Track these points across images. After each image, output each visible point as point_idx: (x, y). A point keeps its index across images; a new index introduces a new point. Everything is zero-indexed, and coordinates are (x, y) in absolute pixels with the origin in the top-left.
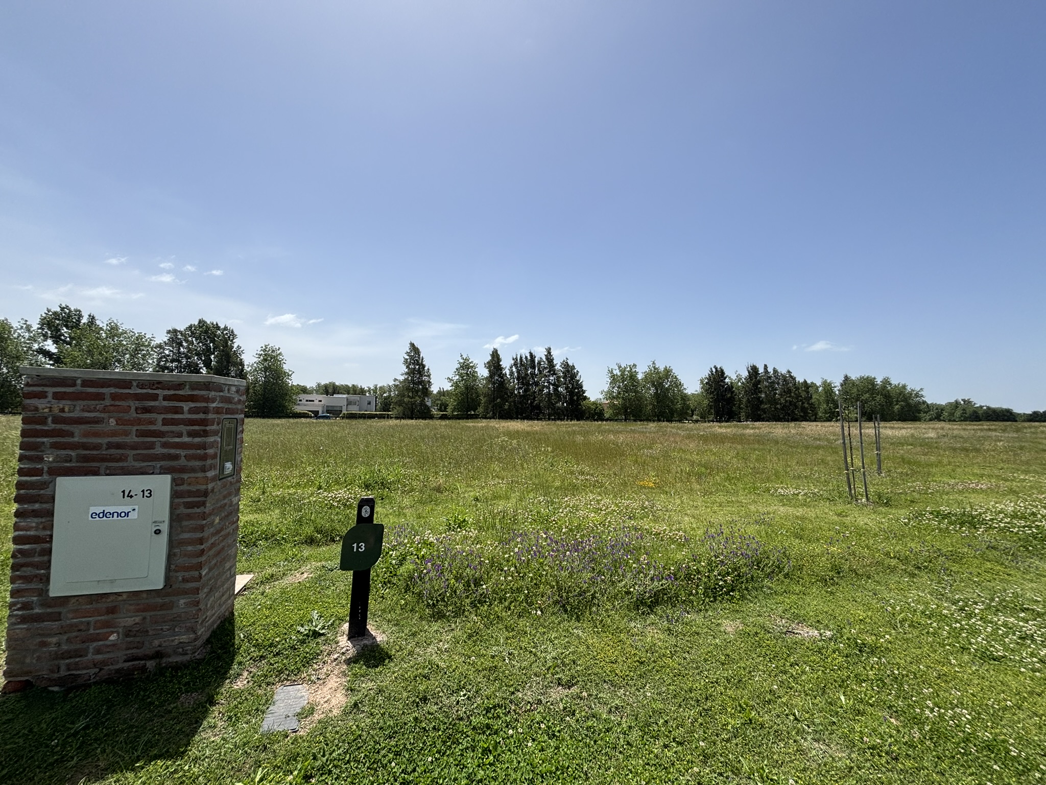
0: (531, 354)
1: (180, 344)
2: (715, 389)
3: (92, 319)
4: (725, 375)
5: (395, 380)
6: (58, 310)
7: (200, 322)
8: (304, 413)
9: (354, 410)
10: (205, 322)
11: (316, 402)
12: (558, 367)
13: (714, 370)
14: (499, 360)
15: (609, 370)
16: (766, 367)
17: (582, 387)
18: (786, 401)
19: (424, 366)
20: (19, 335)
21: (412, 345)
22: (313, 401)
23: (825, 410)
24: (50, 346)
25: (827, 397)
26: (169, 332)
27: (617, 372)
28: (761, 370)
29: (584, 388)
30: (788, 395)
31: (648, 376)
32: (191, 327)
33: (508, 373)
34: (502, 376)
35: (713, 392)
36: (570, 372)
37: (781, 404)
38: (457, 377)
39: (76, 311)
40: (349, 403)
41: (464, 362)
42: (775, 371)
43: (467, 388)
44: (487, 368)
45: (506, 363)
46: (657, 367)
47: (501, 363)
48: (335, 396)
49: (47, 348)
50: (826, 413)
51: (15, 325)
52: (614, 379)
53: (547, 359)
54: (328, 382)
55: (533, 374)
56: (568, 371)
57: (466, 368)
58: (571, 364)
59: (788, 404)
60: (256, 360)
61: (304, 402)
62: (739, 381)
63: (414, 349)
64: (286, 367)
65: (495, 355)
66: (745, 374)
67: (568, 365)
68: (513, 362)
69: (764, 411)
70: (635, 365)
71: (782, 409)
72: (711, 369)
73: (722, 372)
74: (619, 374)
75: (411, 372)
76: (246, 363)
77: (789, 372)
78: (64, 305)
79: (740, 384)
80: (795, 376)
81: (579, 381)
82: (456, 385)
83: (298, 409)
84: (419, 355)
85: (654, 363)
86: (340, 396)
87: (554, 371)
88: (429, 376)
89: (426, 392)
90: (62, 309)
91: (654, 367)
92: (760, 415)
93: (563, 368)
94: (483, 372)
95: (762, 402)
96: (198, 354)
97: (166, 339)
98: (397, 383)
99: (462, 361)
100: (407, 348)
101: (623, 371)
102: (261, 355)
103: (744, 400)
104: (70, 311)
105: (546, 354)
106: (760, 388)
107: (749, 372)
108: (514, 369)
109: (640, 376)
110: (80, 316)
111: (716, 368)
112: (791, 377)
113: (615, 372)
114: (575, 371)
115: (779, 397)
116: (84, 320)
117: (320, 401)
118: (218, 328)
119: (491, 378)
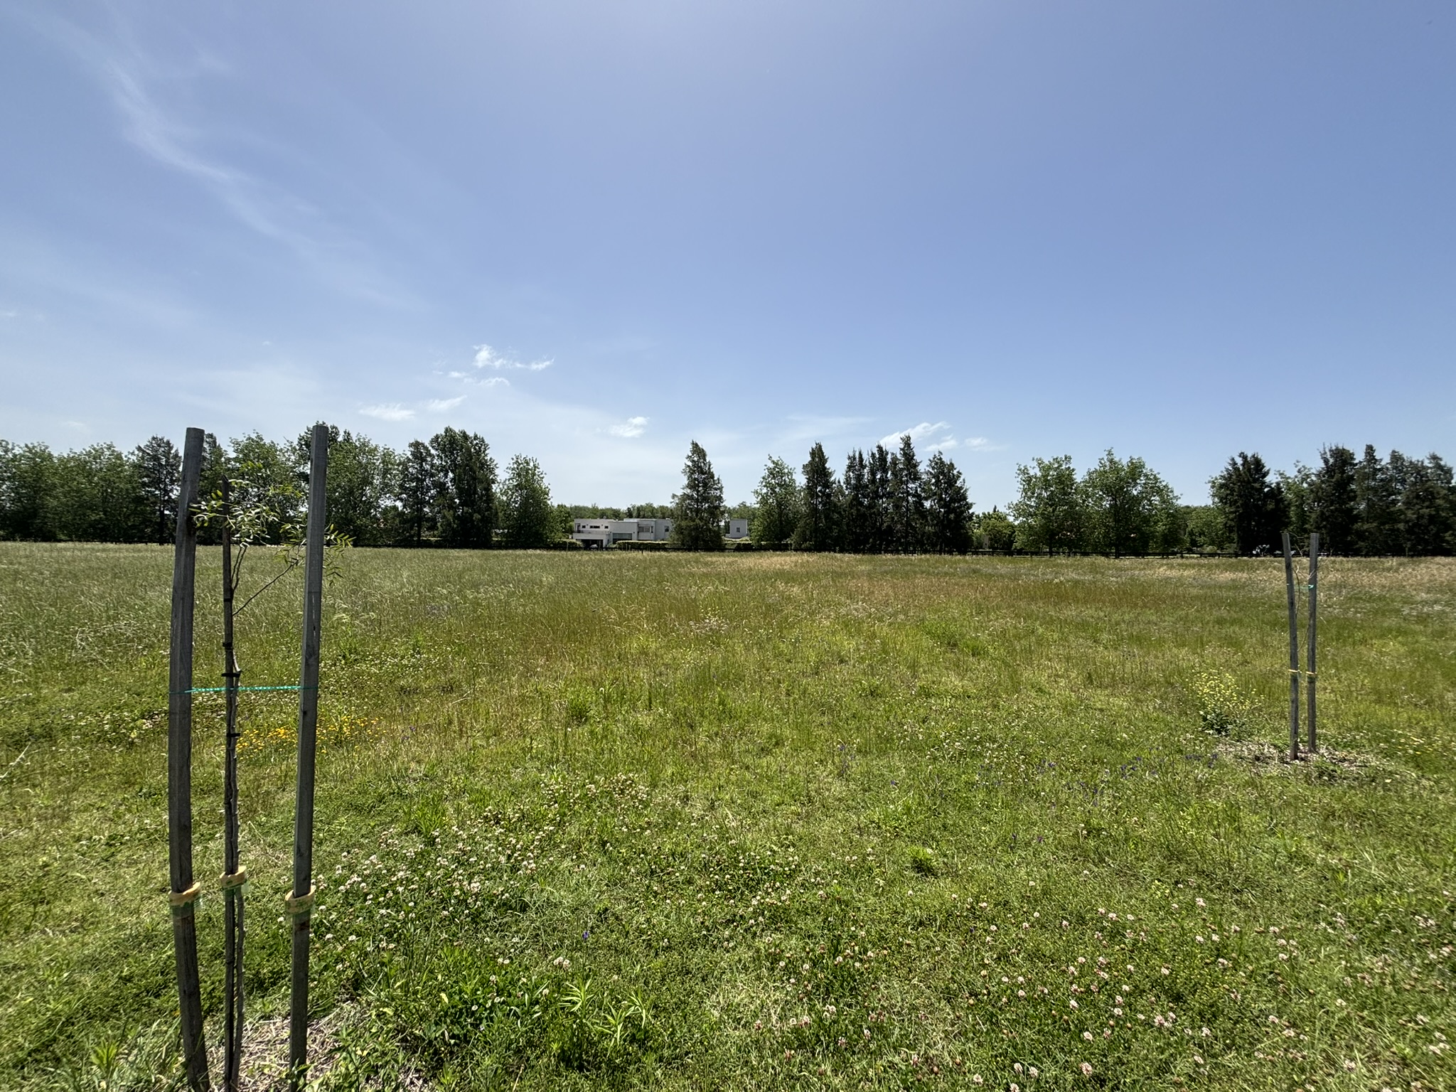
0: (880, 448)
1: (423, 459)
2: (1240, 496)
3: (347, 435)
4: (1265, 469)
5: (674, 496)
7: (447, 430)
9: (648, 538)
10: (452, 431)
11: (602, 529)
12: (922, 468)
13: (1239, 461)
14: (824, 460)
15: (1020, 470)
16: (1370, 450)
17: (965, 498)
18: (1420, 517)
19: (713, 477)
21: (695, 446)
22: (598, 527)
26: (411, 445)
27: (1035, 471)
28: (1360, 457)
29: (969, 500)
30: (1427, 503)
32: (437, 437)
33: (841, 480)
35: (1236, 501)
36: (945, 474)
37: (1407, 522)
38: (765, 490)
40: (641, 529)
41: (775, 467)
42: (1396, 458)
43: (779, 504)
44: (807, 473)
46: (1116, 459)
47: (827, 465)
48: (625, 520)
52: (1029, 484)
53: (905, 455)
55: (884, 481)
56: (942, 473)
57: (777, 472)
58: (946, 460)
59: (1425, 521)
60: (508, 476)
62: (1303, 480)
63: (698, 451)
65: (818, 454)
66: (1316, 465)
67: (942, 462)
68: (847, 462)
69: (1361, 535)
70: (1068, 459)
71: (1410, 531)
72: (1233, 459)
73: (1258, 464)
74: (1039, 474)
75: (693, 485)
79: (1305, 485)
81: (961, 488)
82: (764, 501)
84: (705, 460)
86: (632, 520)
87: (916, 473)
88: (721, 489)
89: (716, 510)
91: (1111, 461)
92: (1352, 543)
93: (933, 468)
94: (801, 480)
95: (1357, 518)
97: (408, 454)
98: (676, 500)
99: (772, 466)
100: (688, 450)
101: (1046, 469)
102: (513, 469)
103: (1314, 516)
104: (327, 429)
105: (902, 446)
106: (1352, 491)
107: (1326, 461)
108: (850, 474)
109: (1079, 477)
110: (337, 434)
111: (1244, 457)
112: (1440, 467)
113: (1032, 473)
114: (955, 472)
115: (1403, 508)
116: (340, 439)
117: (607, 527)
118: (465, 436)
119: (810, 489)
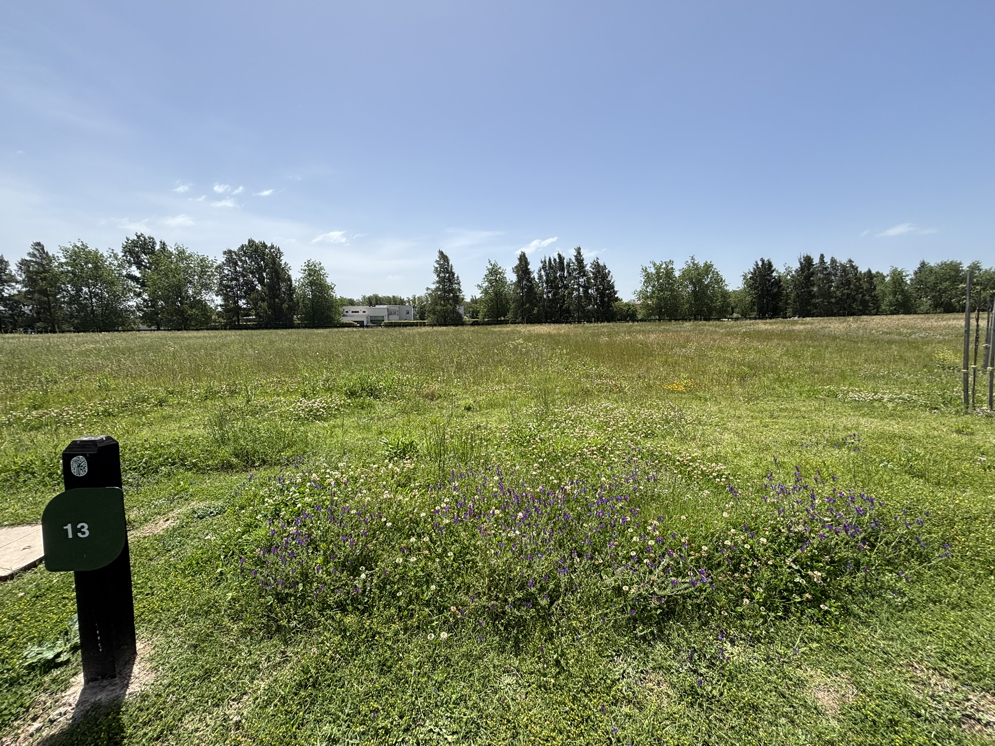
0: (559, 256)
1: (236, 264)
2: (760, 284)
3: (163, 245)
4: (773, 268)
5: (428, 289)
6: (135, 238)
7: (250, 241)
8: (350, 323)
9: (394, 319)
10: (254, 242)
11: (361, 313)
12: (588, 268)
13: (760, 263)
14: (527, 264)
15: (643, 269)
16: (822, 256)
17: (613, 288)
18: (843, 294)
19: (453, 274)
20: (110, 264)
21: (441, 253)
22: (358, 312)
23: (891, 303)
24: (135, 271)
25: (896, 287)
26: (225, 253)
27: (652, 270)
28: (816, 261)
29: (616, 289)
30: (847, 287)
31: (685, 274)
32: (242, 246)
33: (536, 278)
34: (530, 280)
35: (758, 287)
36: (601, 272)
37: (836, 298)
38: (487, 284)
39: (150, 238)
40: (390, 313)
41: (493, 268)
42: (833, 261)
43: (496, 294)
44: (516, 273)
45: (535, 267)
46: (696, 262)
47: (529, 267)
48: (377, 306)
49: (133, 273)
50: (891, 305)
51: (106, 254)
52: (648, 278)
53: (577, 260)
54: (372, 295)
55: (562, 277)
56: (599, 272)
57: (494, 273)
58: (602, 264)
59: (845, 297)
60: (302, 275)
61: (350, 313)
62: (788, 274)
63: (443, 257)
64: (329, 281)
65: (523, 259)
66: (796, 266)
67: (599, 265)
68: (541, 265)
69: (815, 306)
70: (671, 262)
71: (837, 303)
72: (757, 262)
73: (770, 265)
74: (654, 272)
75: (442, 281)
76: (293, 279)
77: (850, 261)
78: (139, 234)
79: (789, 277)
80: (857, 265)
81: (610, 281)
82: (486, 292)
83: (345, 320)
84: (448, 263)
85: (693, 258)
86: (381, 306)
87: (584, 272)
88: (459, 284)
89: (457, 300)
90: (139, 237)
91: (694, 264)
92: (810, 311)
93: (593, 269)
94: (511, 277)
95: (813, 296)
96: (252, 273)
97: (223, 260)
98: (430, 292)
99: (490, 267)
100: (436, 257)
101: (658, 269)
102: (305, 270)
103: (793, 295)
104: (145, 239)
105: (576, 254)
106: (813, 281)
107: (801, 264)
108: (543, 273)
109: (677, 274)
110: (154, 243)
111: (763, 261)
112: (852, 266)
113: (649, 270)
114: (607, 271)
115: (835, 290)
116: (157, 247)
117: (364, 312)
118: (265, 246)
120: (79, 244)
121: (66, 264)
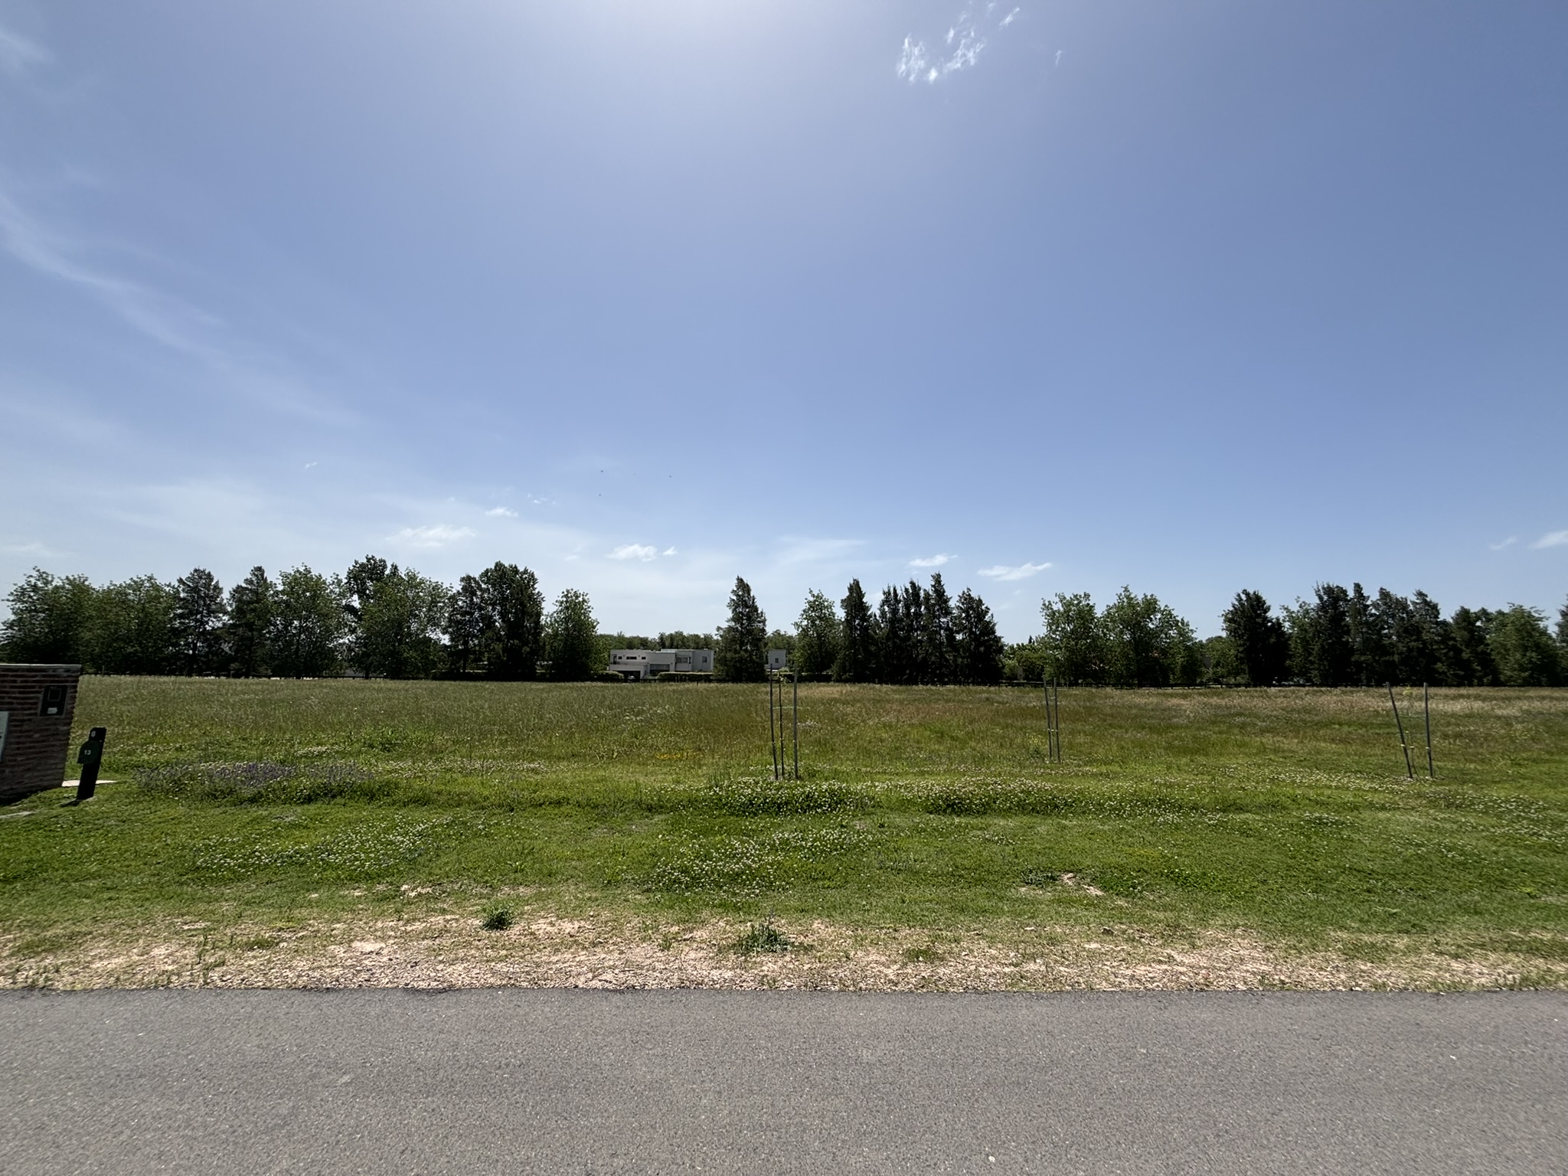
0: (913, 584)
1: (474, 594)
2: (1245, 629)
3: (395, 568)
4: (1268, 605)
5: (718, 628)
6: (365, 561)
7: (497, 565)
9: (685, 668)
10: (501, 565)
12: (952, 603)
13: (1244, 597)
14: (861, 595)
15: (1044, 605)
17: (994, 632)
18: (1410, 650)
19: (756, 609)
20: (331, 591)
21: (740, 581)
22: (635, 658)
24: (356, 602)
26: (462, 580)
27: (1058, 607)
28: (1349, 594)
29: (998, 634)
31: (1114, 612)
32: (487, 571)
33: (878, 613)
34: (865, 618)
38: (805, 623)
39: (381, 561)
40: (678, 660)
41: (815, 601)
42: (1385, 595)
43: (819, 636)
44: (846, 607)
45: (874, 601)
46: (1132, 596)
47: (864, 600)
48: (663, 651)
49: (353, 603)
52: (1053, 618)
53: (936, 591)
55: (918, 615)
56: (972, 608)
58: (974, 595)
60: (555, 608)
61: (624, 659)
63: (742, 585)
64: (593, 616)
65: (856, 591)
66: (1314, 601)
67: (971, 598)
68: (883, 597)
69: (1359, 667)
70: (1087, 596)
71: (1402, 663)
72: (1239, 595)
73: (1260, 600)
74: (1062, 609)
75: (737, 618)
76: (545, 612)
78: (370, 556)
81: (990, 622)
82: (804, 631)
83: (612, 670)
84: (749, 594)
85: (1126, 590)
86: (669, 651)
87: (949, 608)
88: (764, 622)
89: (758, 644)
90: (369, 560)
91: (1128, 597)
93: (963, 604)
94: (840, 614)
95: (1353, 651)
96: (494, 605)
97: (459, 588)
98: (721, 632)
99: (812, 599)
100: (733, 585)
101: (1068, 605)
102: (562, 602)
104: (375, 562)
105: (933, 583)
106: (1347, 625)
107: (1321, 598)
108: (886, 609)
109: (1099, 612)
110: (385, 567)
111: (1247, 594)
112: (1426, 603)
113: (1055, 608)
114: (983, 607)
116: (387, 572)
117: (644, 658)
118: (515, 570)
119: (849, 622)
120: (302, 569)
121: (283, 592)
